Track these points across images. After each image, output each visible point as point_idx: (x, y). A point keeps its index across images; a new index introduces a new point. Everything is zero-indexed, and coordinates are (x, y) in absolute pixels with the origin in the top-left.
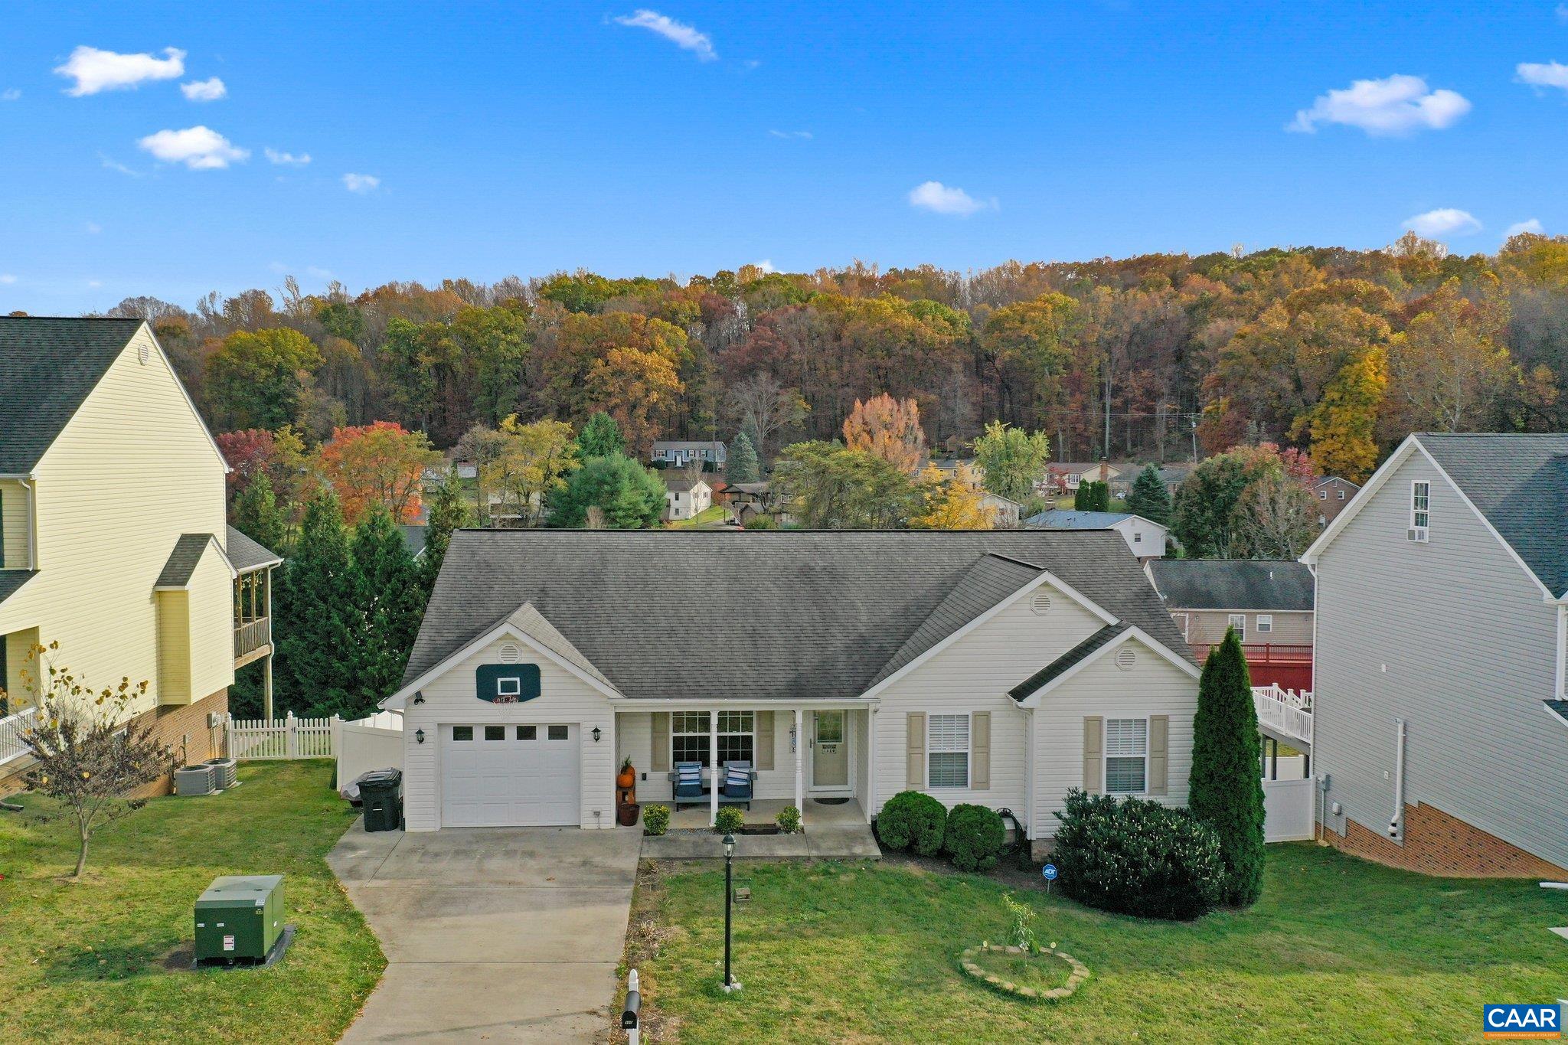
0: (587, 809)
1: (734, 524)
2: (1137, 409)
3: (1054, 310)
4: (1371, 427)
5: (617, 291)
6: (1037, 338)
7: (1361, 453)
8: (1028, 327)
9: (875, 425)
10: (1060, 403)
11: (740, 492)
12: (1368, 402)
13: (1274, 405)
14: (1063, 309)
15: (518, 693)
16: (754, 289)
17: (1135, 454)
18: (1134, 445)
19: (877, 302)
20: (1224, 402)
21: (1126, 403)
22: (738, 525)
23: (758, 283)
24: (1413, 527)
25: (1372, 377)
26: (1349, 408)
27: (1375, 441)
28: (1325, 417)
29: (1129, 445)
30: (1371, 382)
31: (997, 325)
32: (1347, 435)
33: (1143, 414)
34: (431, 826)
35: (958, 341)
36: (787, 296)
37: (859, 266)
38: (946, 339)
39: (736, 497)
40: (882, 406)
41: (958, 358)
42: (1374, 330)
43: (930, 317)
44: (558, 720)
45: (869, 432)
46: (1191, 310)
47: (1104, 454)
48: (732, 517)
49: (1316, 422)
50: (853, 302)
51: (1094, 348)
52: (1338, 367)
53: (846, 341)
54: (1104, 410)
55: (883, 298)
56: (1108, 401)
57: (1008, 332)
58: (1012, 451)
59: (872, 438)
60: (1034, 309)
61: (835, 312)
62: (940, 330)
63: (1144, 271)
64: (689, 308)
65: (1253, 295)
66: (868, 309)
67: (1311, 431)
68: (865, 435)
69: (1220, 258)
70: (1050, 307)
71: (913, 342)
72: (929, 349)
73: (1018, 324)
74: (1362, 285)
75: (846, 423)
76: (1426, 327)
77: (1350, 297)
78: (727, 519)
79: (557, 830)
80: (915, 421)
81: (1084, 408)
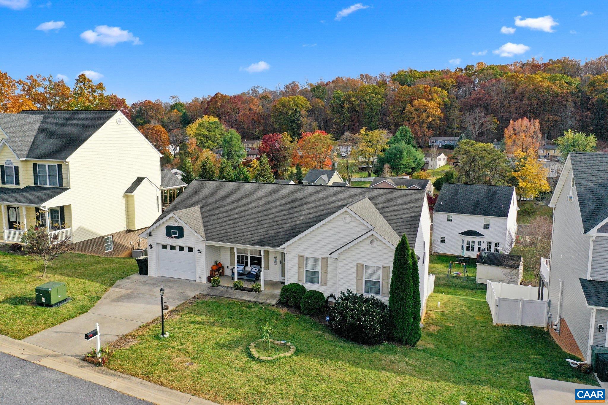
0: (198, 276)
5: (422, 76)
9: (518, 131)
15: (177, 236)
16: (481, 72)
19: (534, 76)
23: (483, 70)
24: (571, 195)
31: (593, 84)
35: (571, 92)
36: (495, 75)
43: (558, 82)
45: (516, 134)
50: (524, 76)
53: (517, 94)
55: (538, 74)
57: (598, 87)
61: (514, 81)
62: (562, 88)
64: (451, 82)
66: (529, 79)
71: (548, 93)
72: (556, 96)
73: (603, 83)
80: (538, 129)
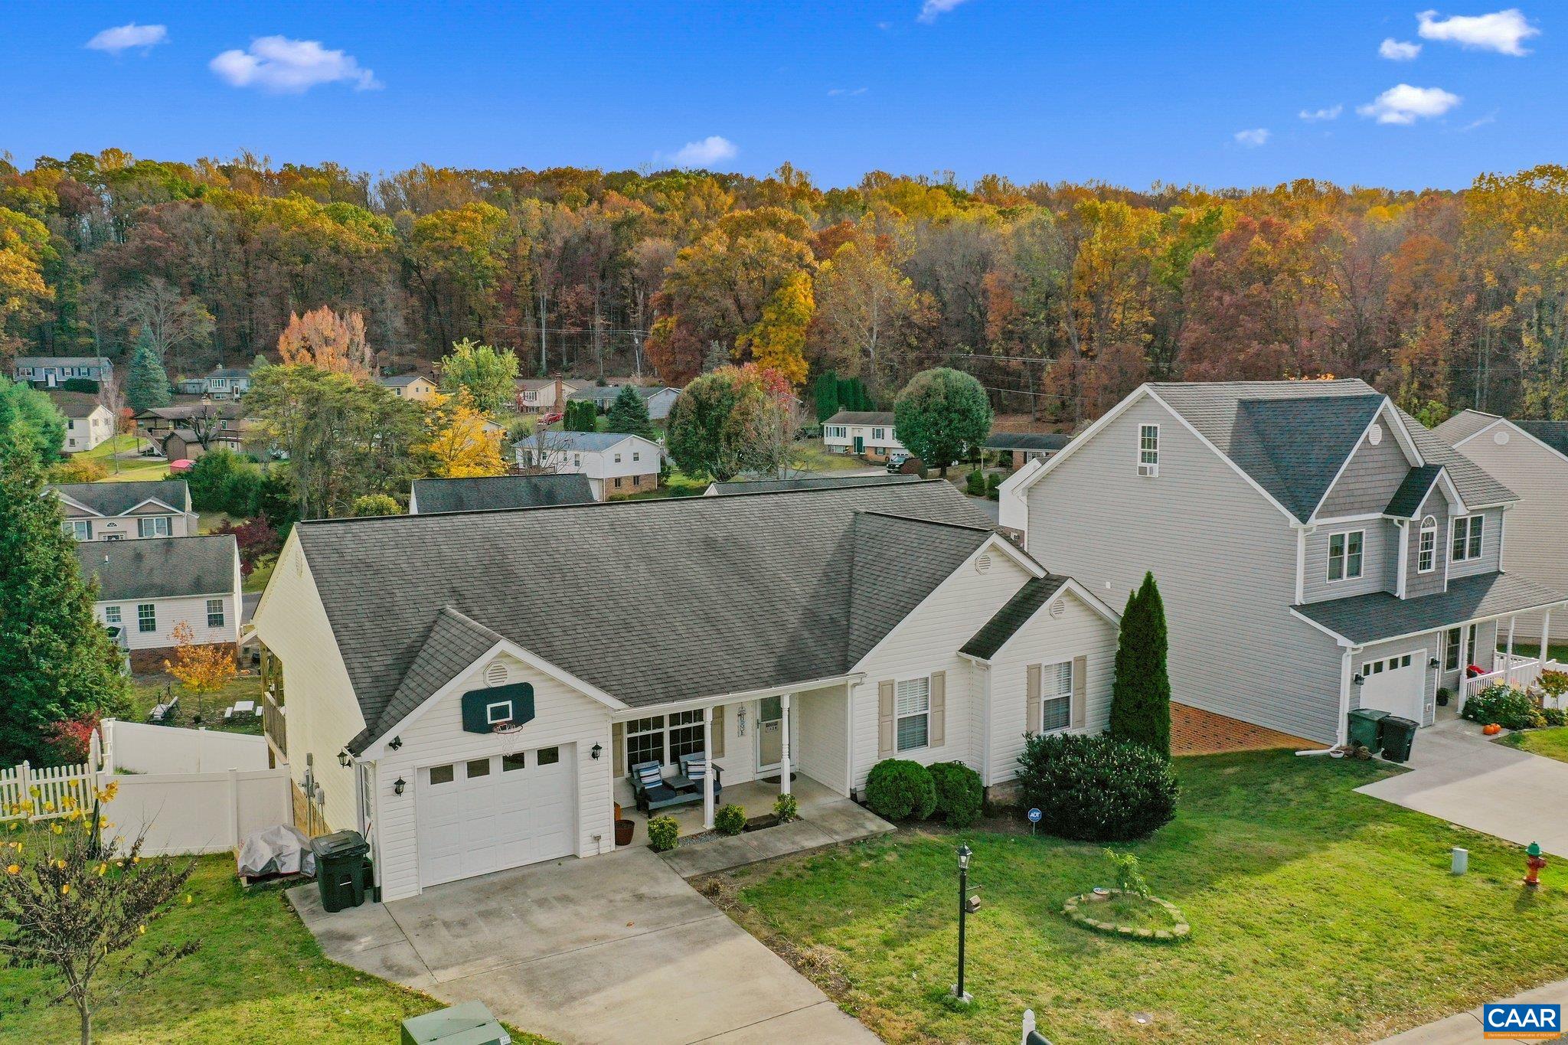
0: (585, 837)
1: (153, 455)
2: (573, 324)
3: (483, 222)
4: (802, 345)
6: (469, 249)
7: (795, 368)
8: (460, 237)
9: (315, 340)
10: (495, 316)
11: (155, 418)
12: (799, 323)
13: (720, 324)
14: (491, 219)
15: (511, 718)
16: (125, 178)
17: (572, 369)
18: (571, 360)
19: (287, 202)
20: (672, 322)
21: (560, 317)
22: (159, 456)
23: (130, 170)
24: (1140, 464)
25: (802, 300)
26: (784, 327)
27: (804, 358)
28: (764, 336)
29: (565, 359)
30: (801, 304)
31: (421, 234)
32: (784, 352)
33: (579, 329)
34: (412, 890)
35: (387, 250)
36: (170, 189)
37: (249, 159)
38: (374, 248)
39: (151, 424)
40: (322, 320)
41: (385, 267)
42: (800, 257)
43: (352, 222)
44: (547, 743)
45: (309, 349)
46: (616, 227)
47: (538, 368)
48: (150, 445)
49: (757, 341)
50: (258, 202)
51: (526, 262)
52: (773, 289)
53: (256, 246)
54: (538, 325)
55: (292, 198)
56: (543, 315)
57: (439, 242)
58: (483, 370)
59: (314, 356)
60: (464, 218)
61: (237, 211)
62: (366, 236)
63: (560, 184)
64: (43, 196)
65: (673, 215)
66: (278, 209)
67: (753, 348)
68: (305, 352)
69: (631, 175)
70: (480, 217)
71: (336, 250)
72: (354, 256)
73: (449, 234)
74: (785, 214)
75: (282, 338)
76: (847, 256)
77: (773, 223)
78: (142, 448)
79: (555, 865)
80: (361, 337)
81: (519, 323)
